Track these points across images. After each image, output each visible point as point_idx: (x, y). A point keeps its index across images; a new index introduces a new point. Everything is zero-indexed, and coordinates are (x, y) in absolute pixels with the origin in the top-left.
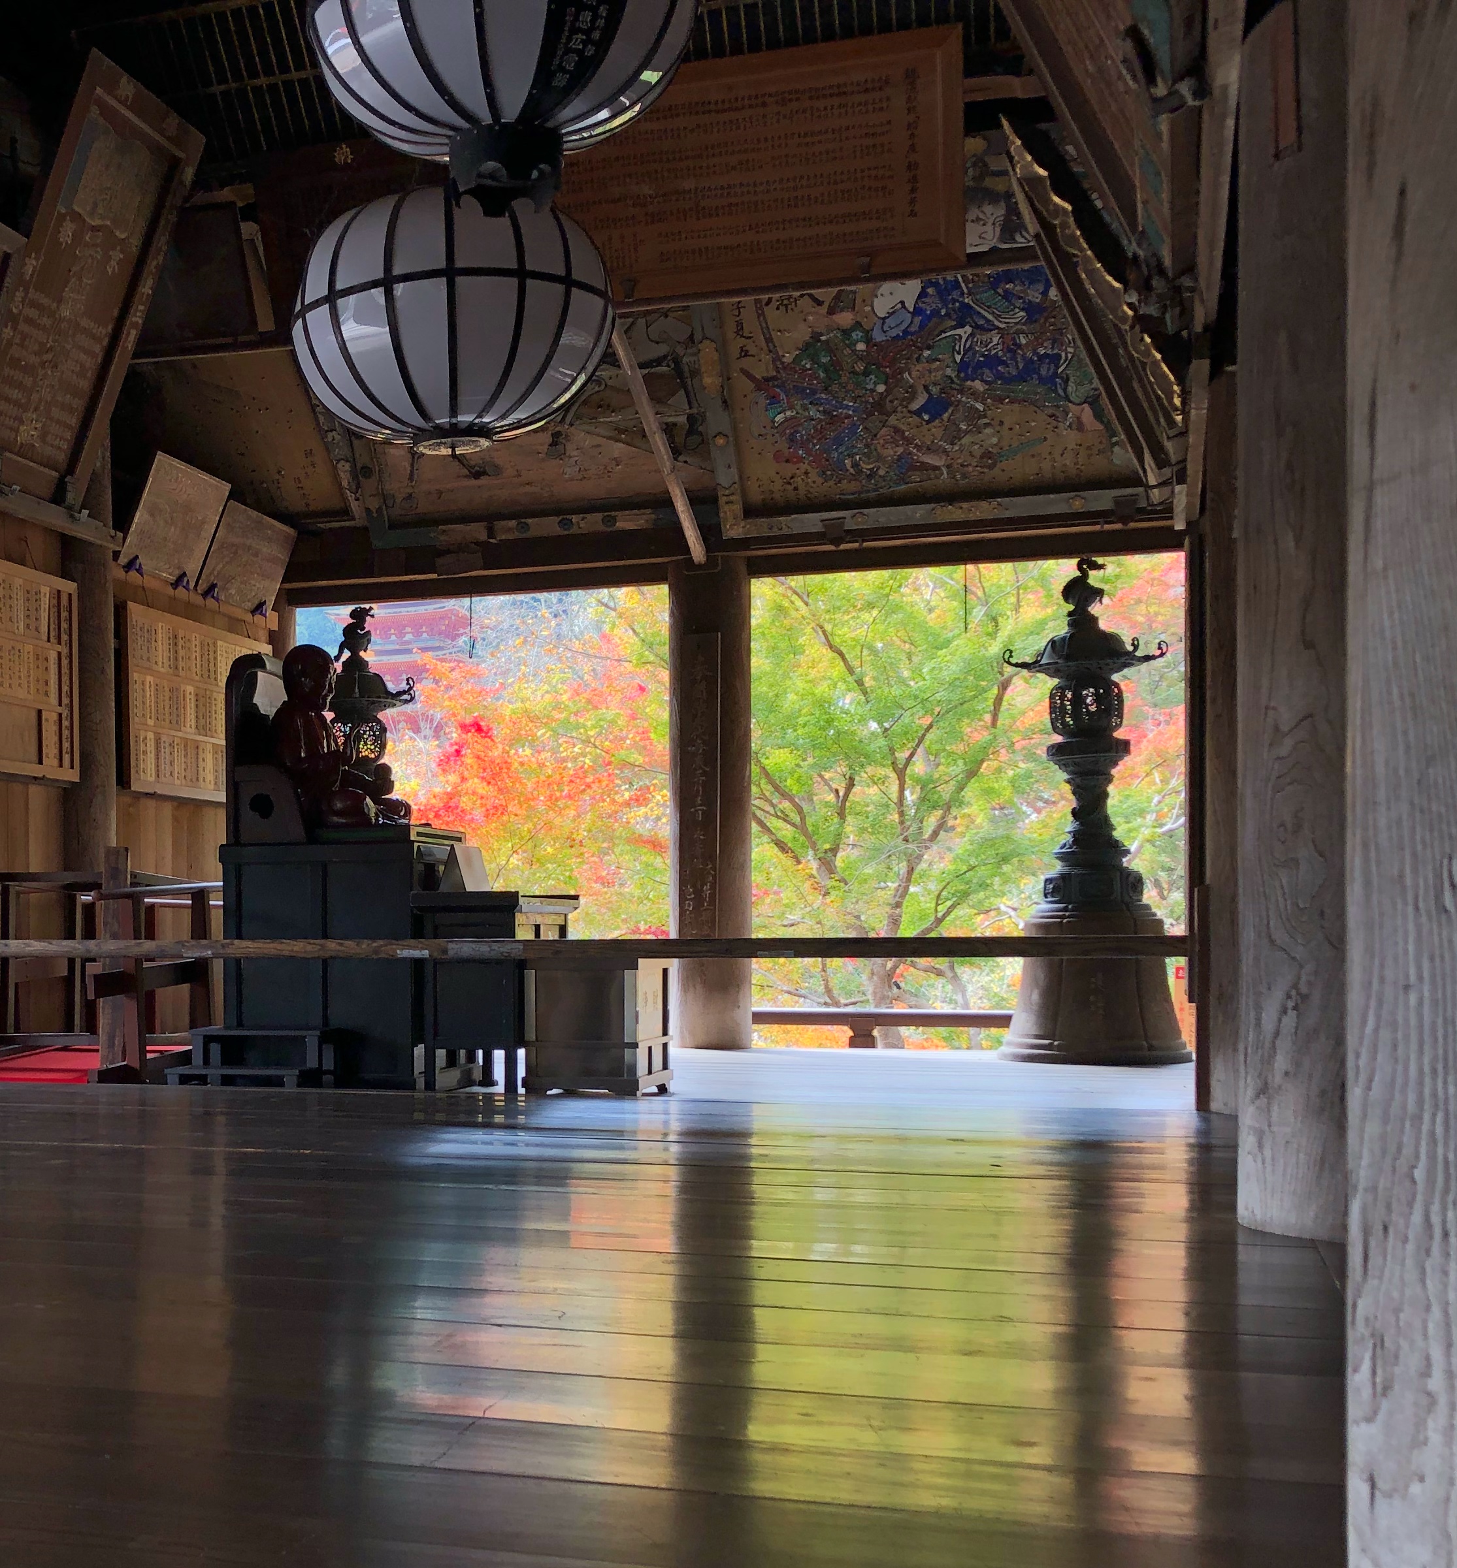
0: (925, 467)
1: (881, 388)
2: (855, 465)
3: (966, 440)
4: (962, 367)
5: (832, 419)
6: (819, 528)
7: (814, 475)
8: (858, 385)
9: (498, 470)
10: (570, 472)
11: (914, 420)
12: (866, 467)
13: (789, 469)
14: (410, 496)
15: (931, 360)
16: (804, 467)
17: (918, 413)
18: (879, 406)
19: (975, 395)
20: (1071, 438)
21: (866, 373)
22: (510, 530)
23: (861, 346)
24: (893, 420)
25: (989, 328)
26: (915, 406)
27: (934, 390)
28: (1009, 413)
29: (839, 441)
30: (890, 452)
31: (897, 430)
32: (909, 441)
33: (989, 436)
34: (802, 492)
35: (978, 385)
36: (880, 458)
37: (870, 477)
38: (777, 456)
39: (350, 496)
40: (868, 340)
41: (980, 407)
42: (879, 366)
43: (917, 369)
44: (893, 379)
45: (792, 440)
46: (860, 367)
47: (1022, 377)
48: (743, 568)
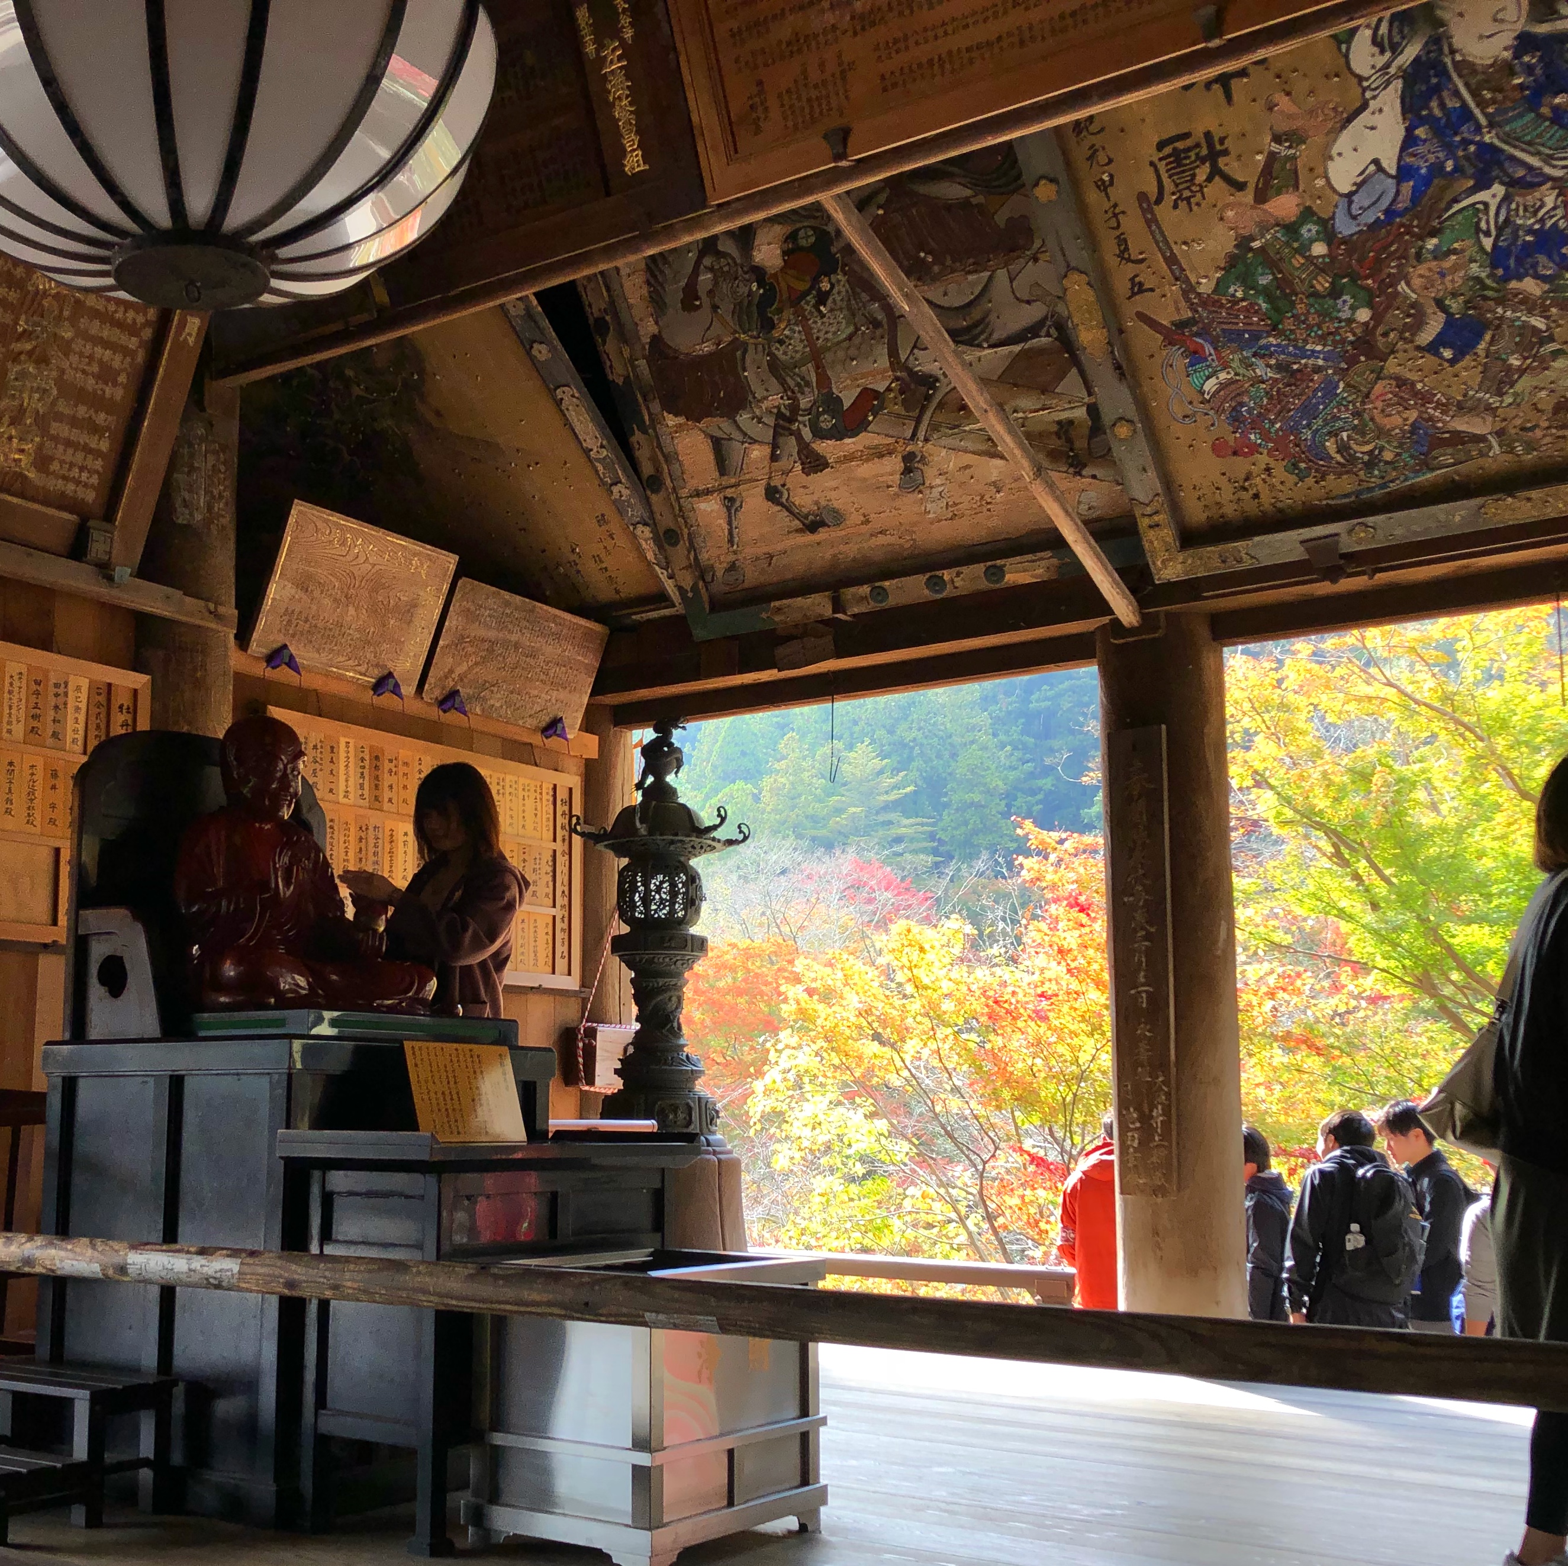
0: (1458, 439)
1: (1364, 315)
2: (1343, 448)
3: (1524, 384)
4: (1497, 258)
5: (1293, 376)
6: (1298, 554)
7: (1279, 470)
8: (1325, 315)
9: (838, 518)
10: (935, 509)
11: (1428, 361)
12: (1361, 450)
13: (1240, 466)
14: (732, 567)
15: (1438, 255)
16: (1263, 459)
17: (1433, 348)
18: (1366, 345)
19: (1529, 304)
21: (1335, 293)
22: (863, 599)
23: (1319, 249)
24: (1392, 366)
26: (1426, 336)
27: (1455, 305)
29: (1309, 411)
30: (1397, 420)
31: (1401, 382)
32: (1425, 398)
33: (1562, 373)
34: (1266, 499)
35: (1530, 286)
36: (1382, 432)
37: (1370, 465)
38: (1218, 448)
39: (663, 574)
40: (1329, 234)
41: (1539, 323)
42: (1354, 278)
43: (1419, 273)
44: (1381, 296)
45: (1236, 419)
46: (1323, 284)
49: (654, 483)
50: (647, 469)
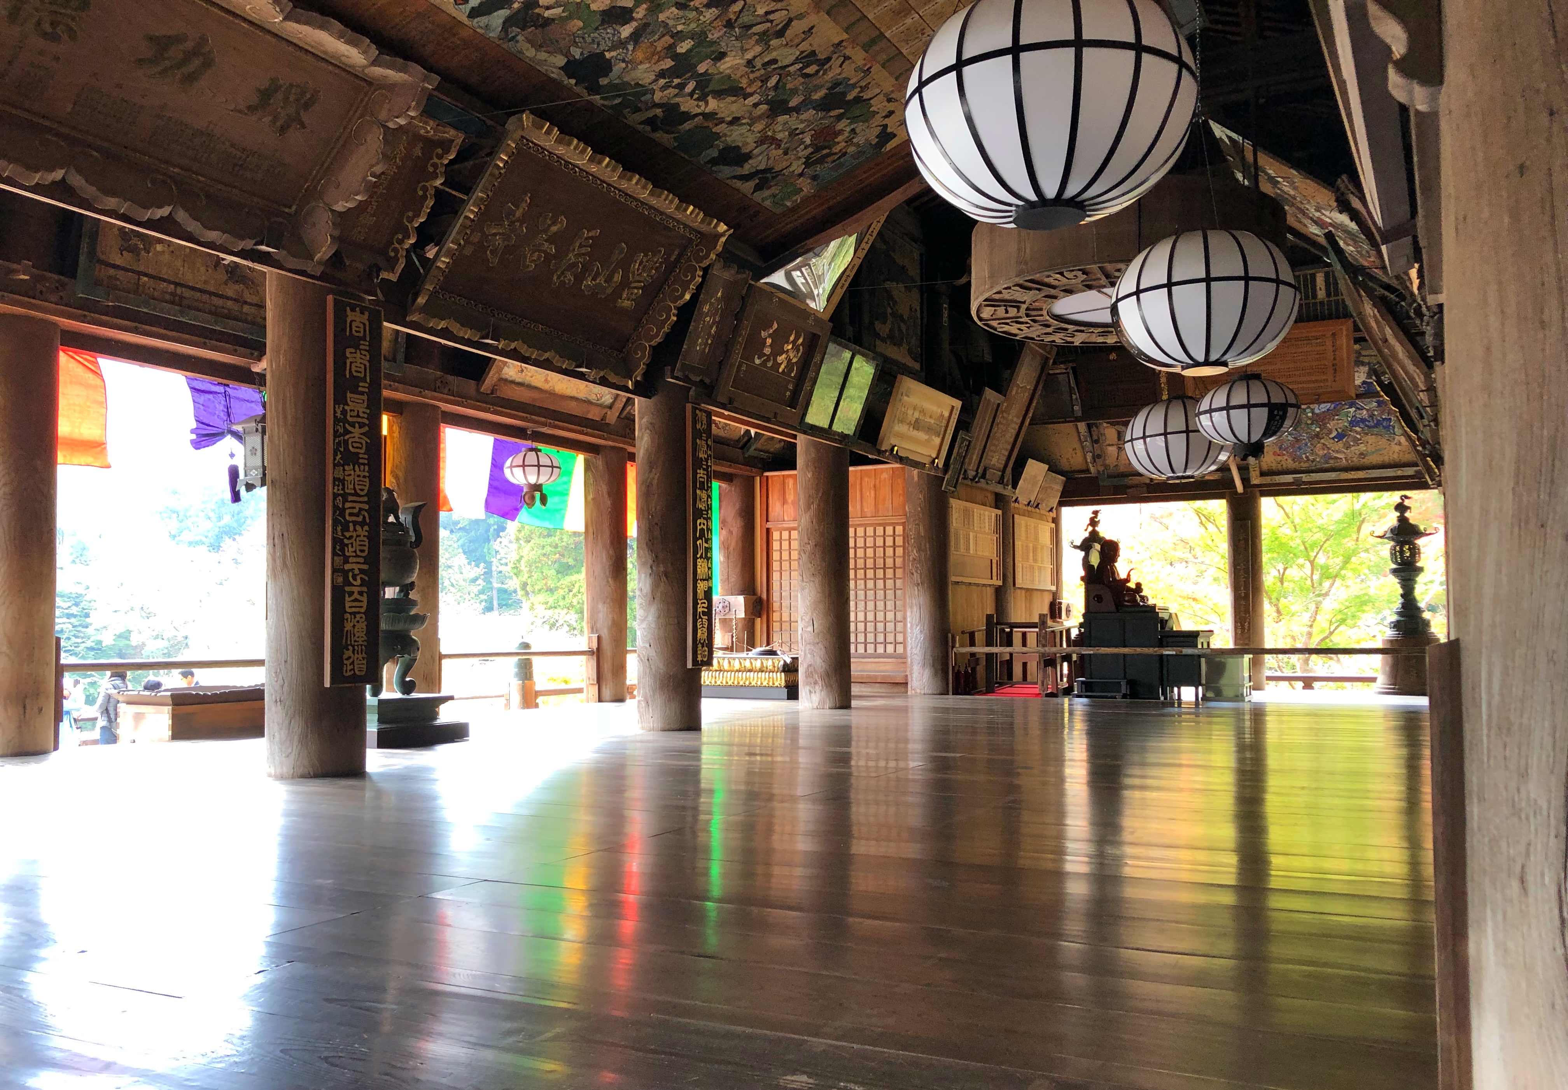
0: (1336, 458)
1: (1318, 429)
2: (1307, 457)
3: (1353, 448)
4: (1351, 422)
5: (1297, 440)
6: (1292, 480)
7: (1290, 461)
8: (1309, 428)
11: (1332, 441)
12: (1311, 458)
13: (1279, 458)
14: (1116, 465)
15: (1338, 420)
16: (1286, 457)
17: (1333, 438)
18: (1317, 436)
19: (1357, 432)
20: (1397, 448)
21: (1312, 424)
23: (1310, 415)
24: (1322, 441)
25: (1362, 409)
26: (1332, 436)
27: (1340, 430)
28: (1371, 439)
29: (1300, 448)
30: (1321, 453)
31: (1324, 444)
32: (1329, 449)
33: (1362, 448)
34: (1284, 466)
35: (1358, 429)
36: (1317, 454)
37: (1312, 462)
38: (1275, 454)
39: (1090, 465)
40: (1313, 413)
41: (1358, 436)
43: (1332, 423)
44: (1323, 426)
45: (1280, 448)
46: (1309, 422)
47: (1376, 426)
48: (1258, 494)
49: (1097, 441)
50: (1095, 437)
